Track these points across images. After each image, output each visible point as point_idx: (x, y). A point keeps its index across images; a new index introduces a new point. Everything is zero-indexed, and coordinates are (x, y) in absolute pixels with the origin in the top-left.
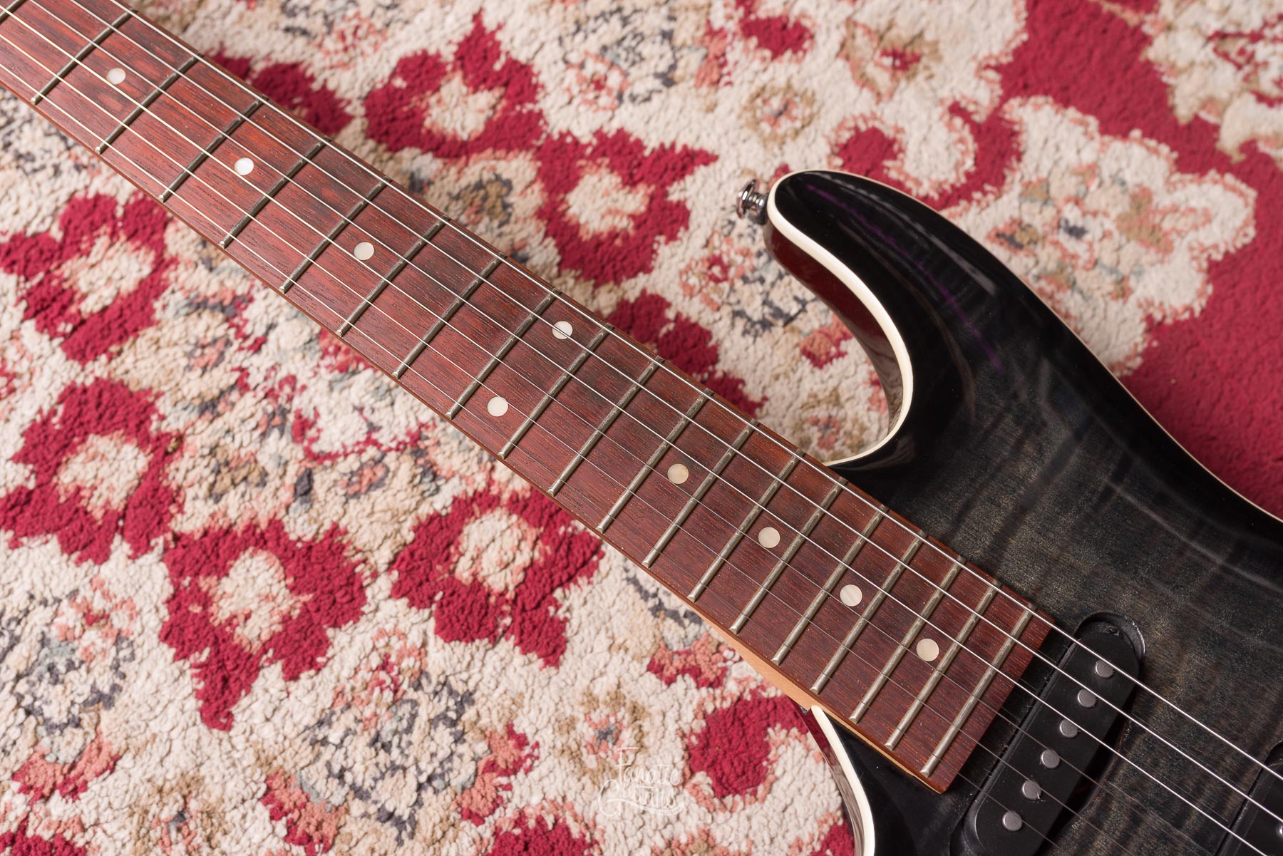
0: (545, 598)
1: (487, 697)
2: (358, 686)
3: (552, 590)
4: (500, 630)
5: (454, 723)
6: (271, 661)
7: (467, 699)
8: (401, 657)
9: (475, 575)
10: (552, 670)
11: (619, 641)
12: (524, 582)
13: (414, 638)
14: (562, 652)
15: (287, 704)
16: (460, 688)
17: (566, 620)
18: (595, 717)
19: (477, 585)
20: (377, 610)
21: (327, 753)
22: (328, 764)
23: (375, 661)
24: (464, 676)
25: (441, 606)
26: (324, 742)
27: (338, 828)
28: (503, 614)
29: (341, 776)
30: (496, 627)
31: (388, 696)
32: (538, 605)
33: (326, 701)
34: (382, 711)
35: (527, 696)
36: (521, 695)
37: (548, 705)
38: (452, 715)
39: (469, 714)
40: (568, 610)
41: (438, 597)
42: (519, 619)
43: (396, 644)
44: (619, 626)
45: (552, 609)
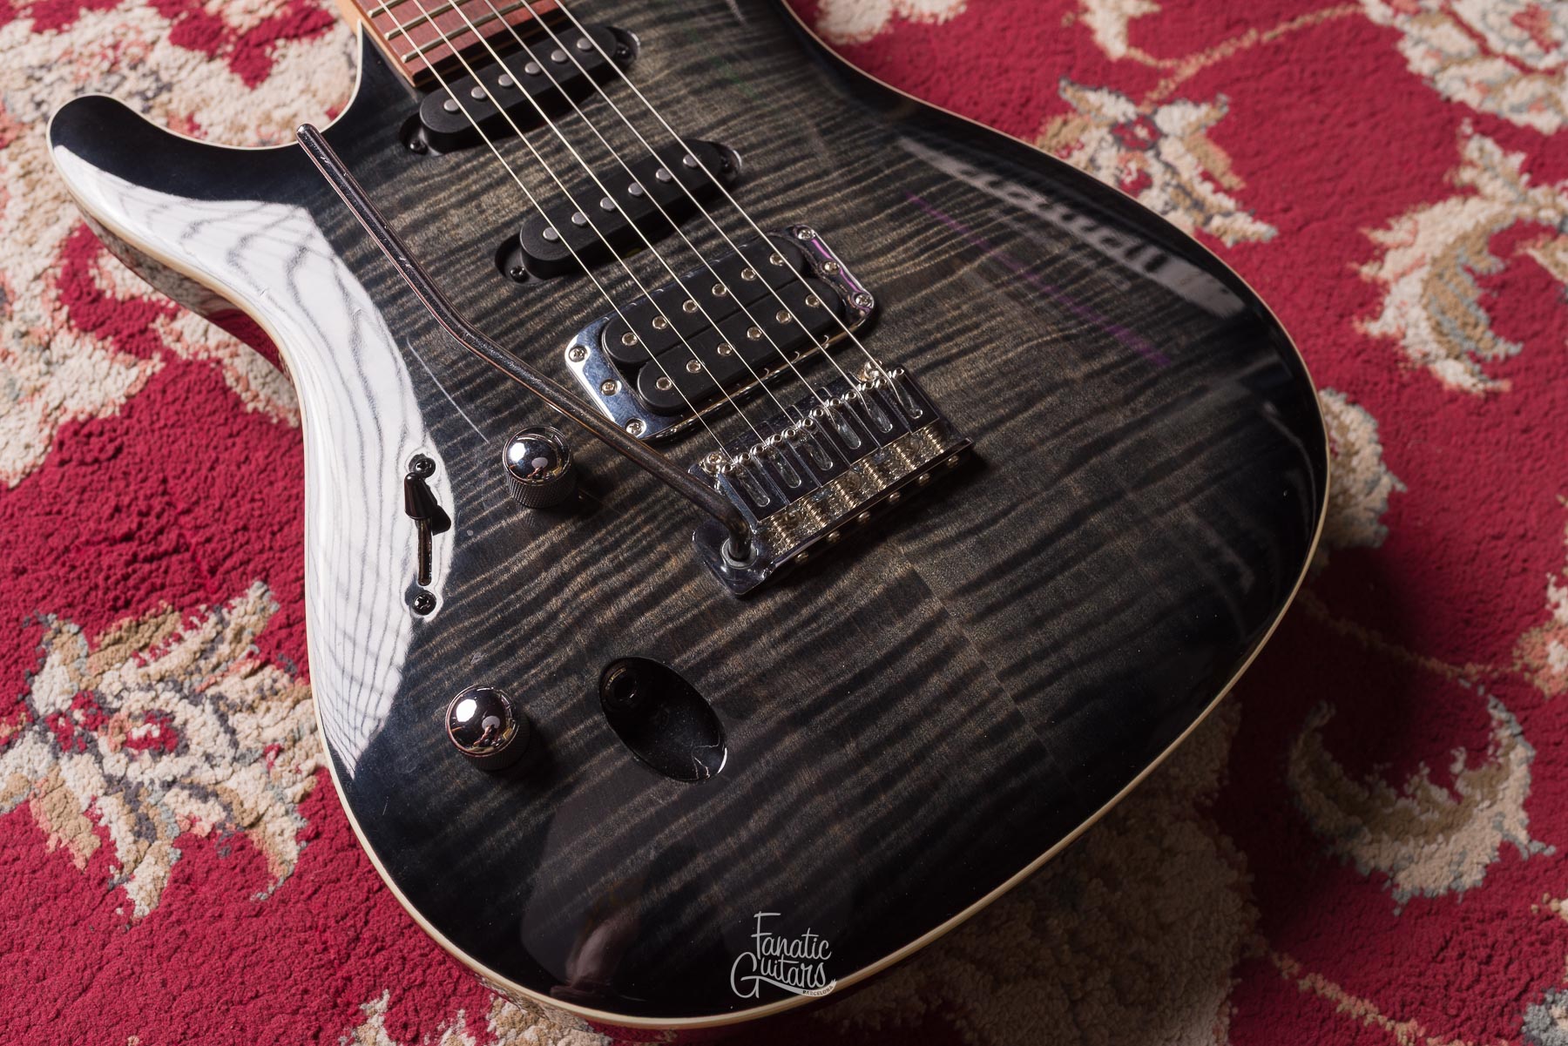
0: (270, 41)
1: (184, 91)
2: (86, 52)
3: (277, 38)
4: (219, 51)
5: (147, 99)
6: (27, 17)
7: (168, 87)
8: (130, 45)
9: (219, 13)
10: (247, 90)
11: (313, 88)
12: (257, 28)
13: (148, 37)
14: (262, 81)
15: (23, 48)
16: (165, 77)
17: (277, 61)
18: (264, 130)
19: (218, 17)
20: (128, 10)
21: (36, 87)
22: (33, 95)
23: (109, 41)
24: (174, 72)
25: (181, 23)
26: (39, 80)
27: (18, 138)
28: (227, 42)
29: (39, 105)
30: (218, 47)
31: (106, 65)
32: (260, 45)
33: (55, 53)
34: (96, 75)
35: (217, 99)
36: (212, 98)
37: (229, 112)
38: (150, 94)
39: (164, 97)
40: (284, 56)
41: (183, 16)
42: (239, 48)
43: (132, 36)
44: (318, 82)
45: (268, 50)
